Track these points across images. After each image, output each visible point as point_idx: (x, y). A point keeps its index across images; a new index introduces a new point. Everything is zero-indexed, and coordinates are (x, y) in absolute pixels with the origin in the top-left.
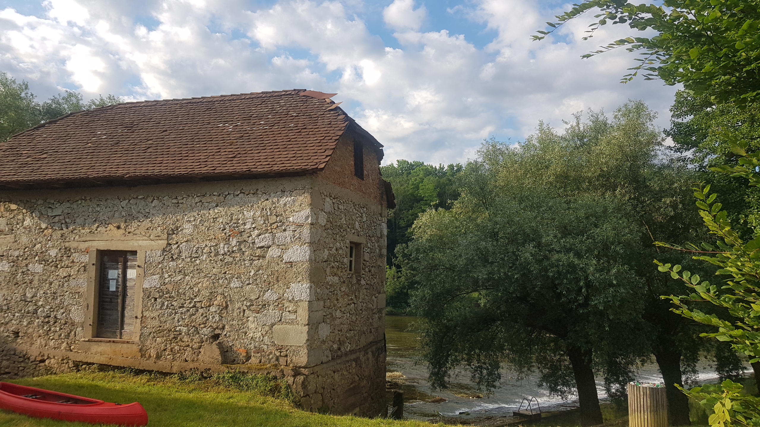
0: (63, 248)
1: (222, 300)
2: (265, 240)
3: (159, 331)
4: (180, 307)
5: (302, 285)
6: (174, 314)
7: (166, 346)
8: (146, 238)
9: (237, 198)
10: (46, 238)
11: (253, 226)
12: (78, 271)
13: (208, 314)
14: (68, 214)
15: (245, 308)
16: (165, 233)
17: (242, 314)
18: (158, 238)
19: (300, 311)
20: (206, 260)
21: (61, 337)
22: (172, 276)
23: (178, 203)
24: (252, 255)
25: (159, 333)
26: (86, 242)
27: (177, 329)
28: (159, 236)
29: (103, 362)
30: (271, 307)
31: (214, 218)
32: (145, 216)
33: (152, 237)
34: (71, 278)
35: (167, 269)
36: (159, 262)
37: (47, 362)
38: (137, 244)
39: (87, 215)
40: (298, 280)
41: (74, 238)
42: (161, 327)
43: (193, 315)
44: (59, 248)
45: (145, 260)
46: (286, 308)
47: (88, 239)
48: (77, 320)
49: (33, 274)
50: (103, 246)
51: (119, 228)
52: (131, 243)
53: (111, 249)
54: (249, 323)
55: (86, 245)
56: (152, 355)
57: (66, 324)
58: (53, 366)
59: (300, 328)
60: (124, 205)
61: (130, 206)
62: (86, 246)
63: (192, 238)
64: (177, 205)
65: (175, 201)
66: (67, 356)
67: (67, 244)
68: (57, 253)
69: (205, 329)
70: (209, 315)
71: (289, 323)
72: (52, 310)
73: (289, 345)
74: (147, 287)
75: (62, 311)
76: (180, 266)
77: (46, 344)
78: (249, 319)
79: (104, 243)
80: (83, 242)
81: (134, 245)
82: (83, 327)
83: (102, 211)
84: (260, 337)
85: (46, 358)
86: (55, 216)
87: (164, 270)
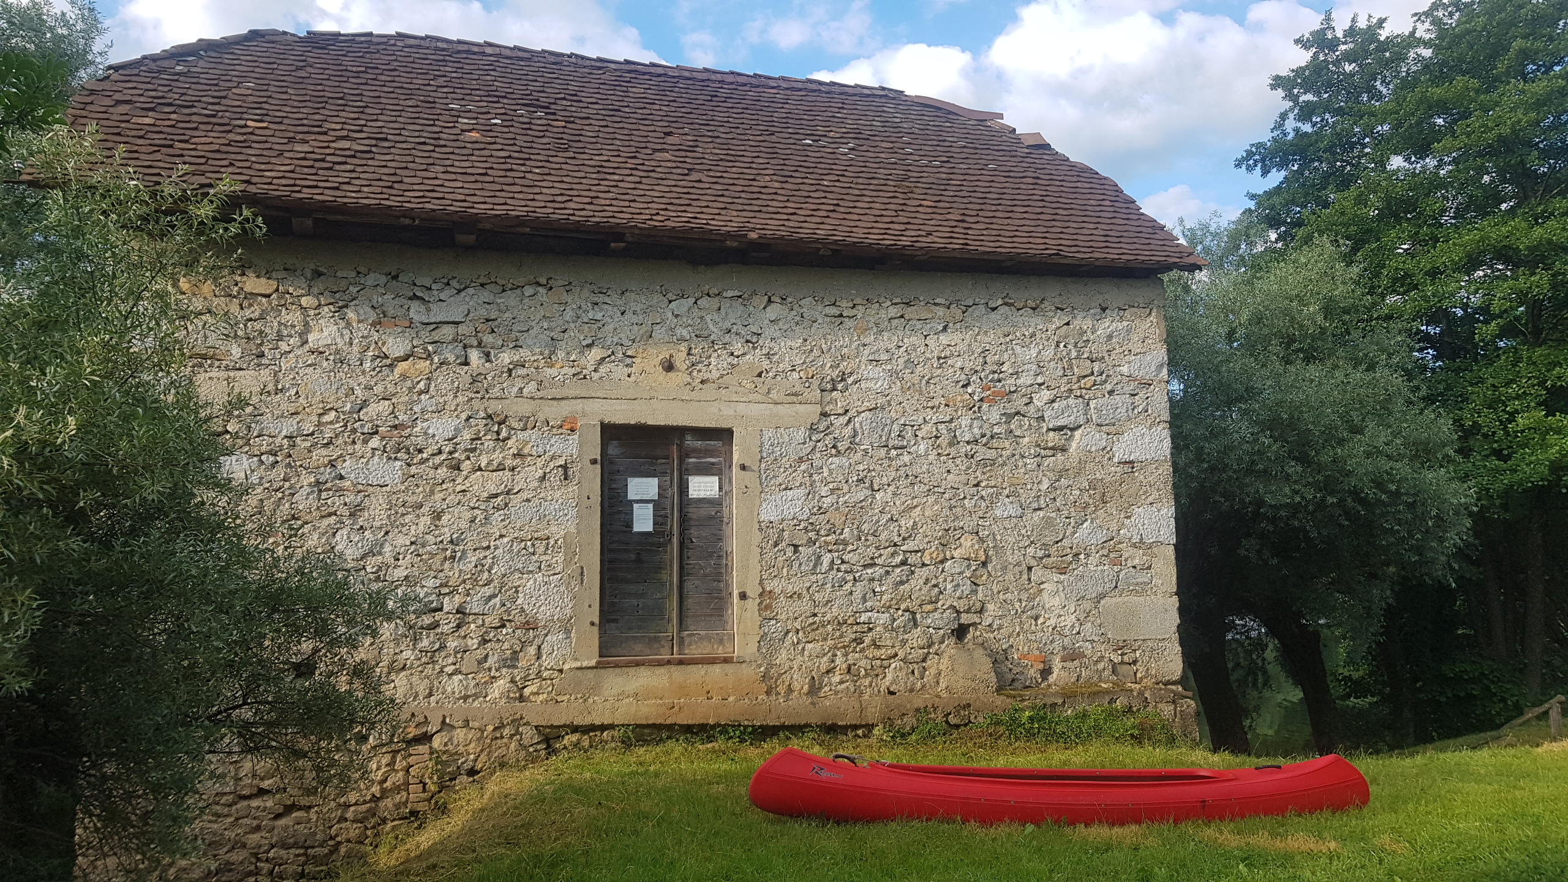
0: (482, 414)
1: (977, 547)
2: (1068, 412)
3: (813, 628)
4: (865, 566)
5: (1159, 511)
6: (850, 584)
7: (833, 661)
8: (759, 397)
9: (993, 315)
10: (409, 383)
11: (1040, 380)
12: (543, 478)
13: (941, 580)
14: (488, 320)
15: (1033, 563)
16: (815, 386)
17: (1025, 577)
18: (794, 399)
19: (1158, 565)
20: (927, 455)
21: (487, 665)
22: (840, 492)
23: (841, 315)
24: (1039, 445)
25: (813, 630)
26: (564, 402)
27: (862, 620)
28: (796, 394)
29: (647, 718)
30: (1094, 559)
31: (939, 358)
32: (748, 341)
33: (774, 395)
34: (516, 500)
35: (825, 475)
36: (801, 458)
37: (437, 742)
38: (731, 412)
39: (559, 329)
40: (1150, 499)
41: (521, 389)
42: (815, 615)
43: (902, 583)
44: (464, 416)
45: (761, 451)
46: (1126, 560)
47: (572, 393)
48: (544, 612)
49: (360, 487)
50: (623, 414)
51: (669, 367)
52: (713, 408)
53: (649, 423)
54: (1045, 595)
55: (565, 409)
56: (796, 686)
57: (503, 626)
58: (461, 749)
59: (1162, 601)
60: (682, 310)
61: (700, 314)
62: (565, 414)
63: (889, 402)
64: (839, 320)
65: (834, 311)
66: (518, 716)
67: (495, 407)
68: (457, 430)
69: (937, 615)
70: (945, 580)
71: (1137, 592)
72: (446, 590)
73: (1141, 638)
74: (772, 519)
75: (488, 591)
76: (861, 467)
77: (431, 690)
78: (1042, 587)
79: (624, 407)
80: (555, 403)
81: (724, 413)
82: (568, 632)
83: (609, 320)
84: (1073, 626)
85: (432, 728)
86: (440, 323)
87: (816, 477)
